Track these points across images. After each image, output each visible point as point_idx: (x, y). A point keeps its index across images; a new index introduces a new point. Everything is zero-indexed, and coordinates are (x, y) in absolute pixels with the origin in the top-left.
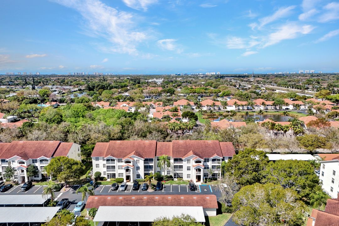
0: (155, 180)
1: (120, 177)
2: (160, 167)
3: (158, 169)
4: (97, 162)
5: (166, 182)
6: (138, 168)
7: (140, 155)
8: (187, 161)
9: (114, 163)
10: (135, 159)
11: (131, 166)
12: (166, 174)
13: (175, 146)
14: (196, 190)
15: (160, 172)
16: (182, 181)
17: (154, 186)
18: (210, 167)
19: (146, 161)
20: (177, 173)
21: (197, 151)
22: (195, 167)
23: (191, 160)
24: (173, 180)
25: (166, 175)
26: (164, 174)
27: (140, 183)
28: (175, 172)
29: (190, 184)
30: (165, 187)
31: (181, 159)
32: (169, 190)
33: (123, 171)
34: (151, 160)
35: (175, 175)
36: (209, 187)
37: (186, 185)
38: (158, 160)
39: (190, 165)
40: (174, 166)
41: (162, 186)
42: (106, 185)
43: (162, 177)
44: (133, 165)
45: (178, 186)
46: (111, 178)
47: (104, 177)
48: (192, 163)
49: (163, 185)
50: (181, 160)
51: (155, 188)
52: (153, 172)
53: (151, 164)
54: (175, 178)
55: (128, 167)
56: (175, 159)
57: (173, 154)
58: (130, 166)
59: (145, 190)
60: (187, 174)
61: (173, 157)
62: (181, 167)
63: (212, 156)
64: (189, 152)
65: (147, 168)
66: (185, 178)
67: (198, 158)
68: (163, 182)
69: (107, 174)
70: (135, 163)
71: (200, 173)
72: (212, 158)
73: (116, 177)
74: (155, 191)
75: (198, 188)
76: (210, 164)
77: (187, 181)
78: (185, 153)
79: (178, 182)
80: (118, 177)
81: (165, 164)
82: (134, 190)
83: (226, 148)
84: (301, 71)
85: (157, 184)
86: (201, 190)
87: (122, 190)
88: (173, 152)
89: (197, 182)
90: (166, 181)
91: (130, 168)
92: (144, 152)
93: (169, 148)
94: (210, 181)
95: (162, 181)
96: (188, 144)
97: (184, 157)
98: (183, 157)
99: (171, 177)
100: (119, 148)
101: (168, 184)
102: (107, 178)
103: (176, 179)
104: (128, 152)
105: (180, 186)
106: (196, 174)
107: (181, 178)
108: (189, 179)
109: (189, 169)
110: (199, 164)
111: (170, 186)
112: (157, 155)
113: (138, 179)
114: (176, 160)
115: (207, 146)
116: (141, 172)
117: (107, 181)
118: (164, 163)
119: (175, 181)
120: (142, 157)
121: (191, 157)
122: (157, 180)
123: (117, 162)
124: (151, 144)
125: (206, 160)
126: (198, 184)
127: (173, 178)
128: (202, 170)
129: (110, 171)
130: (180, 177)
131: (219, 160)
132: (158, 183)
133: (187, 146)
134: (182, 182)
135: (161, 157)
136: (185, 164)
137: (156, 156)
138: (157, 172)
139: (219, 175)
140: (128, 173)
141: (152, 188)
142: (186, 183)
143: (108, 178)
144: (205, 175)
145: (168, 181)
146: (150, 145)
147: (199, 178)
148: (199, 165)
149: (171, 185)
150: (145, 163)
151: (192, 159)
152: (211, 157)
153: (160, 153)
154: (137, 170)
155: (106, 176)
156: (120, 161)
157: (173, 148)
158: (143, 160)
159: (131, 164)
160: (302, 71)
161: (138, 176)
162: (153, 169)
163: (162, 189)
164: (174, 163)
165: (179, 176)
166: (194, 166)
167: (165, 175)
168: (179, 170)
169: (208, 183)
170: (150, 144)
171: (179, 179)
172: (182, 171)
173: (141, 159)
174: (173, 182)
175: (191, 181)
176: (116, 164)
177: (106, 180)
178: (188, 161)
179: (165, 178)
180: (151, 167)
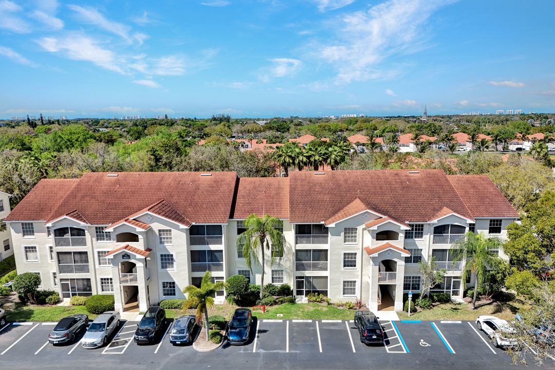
0: (230, 300)
1: (105, 293)
2: (247, 255)
3: (241, 264)
4: (29, 240)
5: (268, 308)
6: (167, 260)
7: (175, 214)
8: (343, 234)
9: (84, 244)
10: (156, 227)
11: (138, 252)
12: (268, 280)
13: (300, 188)
14: (388, 343)
15: (247, 274)
16: (325, 304)
17: (222, 325)
18: (426, 255)
19: (196, 233)
20: (308, 278)
21: (376, 200)
22: (376, 255)
23: (360, 228)
24: (293, 301)
25: (269, 286)
26: (261, 280)
27: (169, 314)
28: (300, 273)
29: (359, 319)
30: (265, 331)
31: (321, 225)
32: (277, 343)
33: (112, 271)
34: (216, 231)
35: (299, 284)
36: (433, 328)
37: (344, 323)
38: (240, 231)
39: (355, 247)
40: (297, 251)
41: (254, 325)
42: (44, 324)
43: (253, 292)
44: (148, 250)
45: (313, 324)
46: (73, 295)
47: (52, 293)
48: (366, 240)
49: (255, 319)
50: (322, 230)
51: (224, 333)
52: (222, 274)
53: (213, 247)
54: (300, 293)
55: (128, 256)
56: (299, 225)
57: (292, 211)
58: (135, 250)
59: (183, 344)
60: (344, 282)
61: (292, 221)
62: (322, 255)
63: (434, 216)
64: (348, 204)
65: (199, 259)
66: (335, 295)
67: (387, 223)
68: (255, 311)
69: (61, 280)
70: (154, 241)
71: (393, 277)
72: (435, 221)
73: (94, 293)
74: (225, 346)
75: (393, 333)
76: (426, 244)
77: (342, 305)
78: (337, 208)
79: (312, 309)
80: (100, 293)
81: (265, 244)
82: (140, 343)
83: (471, 191)
84: (499, 111)
85: (234, 318)
86: (408, 345)
87: (94, 345)
88: (292, 203)
89: (380, 308)
90: (267, 304)
91: (135, 257)
92: (190, 205)
93: (278, 194)
94: (430, 307)
95: (253, 304)
96: (341, 182)
97: (333, 218)
98: (330, 220)
99: (286, 291)
100: (107, 193)
101: (276, 318)
102: (61, 296)
103: (303, 300)
104: (135, 206)
105: (321, 324)
106: (379, 280)
107: (321, 296)
108: (351, 299)
109: (349, 261)
110: (390, 242)
111: (284, 324)
112: (236, 214)
113: (170, 299)
114: (302, 231)
115: (408, 186)
116: (180, 273)
117: (59, 305)
118: (262, 242)
119: (302, 306)
120: (182, 221)
121: (360, 219)
122: (237, 302)
123: (94, 239)
124: (217, 183)
125: (416, 231)
126: (388, 316)
127: (291, 293)
128: (400, 265)
129: (71, 271)
130: (319, 293)
131: (460, 229)
132: (237, 315)
133: (339, 186)
134: (325, 309)
135: (251, 222)
136: (334, 245)
137: (231, 216)
138: (237, 274)
139: (457, 285)
140: (129, 277)
141: (214, 335)
142: (344, 311)
143: (68, 296)
144: (411, 284)
145: (276, 306)
146: (214, 185)
147: (386, 295)
148: (391, 246)
149: (285, 322)
150: (192, 242)
151: (363, 226)
152: (430, 219)
153: (247, 208)
154: (164, 266)
155: (58, 289)
156: (100, 234)
157: (291, 192)
158: (182, 230)
159: (140, 245)
160: (501, 111)
161: (170, 288)
162: (224, 263)
163: (251, 340)
164: (296, 243)
165: (314, 287)
166: (370, 252)
167: (266, 283)
168: (315, 267)
169: (424, 315)
170: (216, 181)
171: (314, 298)
172: (326, 269)
173: (177, 228)
174: (293, 308)
175: (360, 304)
176: (91, 245)
177: (59, 301)
178: (349, 232)
179: (264, 297)
180: (215, 256)
